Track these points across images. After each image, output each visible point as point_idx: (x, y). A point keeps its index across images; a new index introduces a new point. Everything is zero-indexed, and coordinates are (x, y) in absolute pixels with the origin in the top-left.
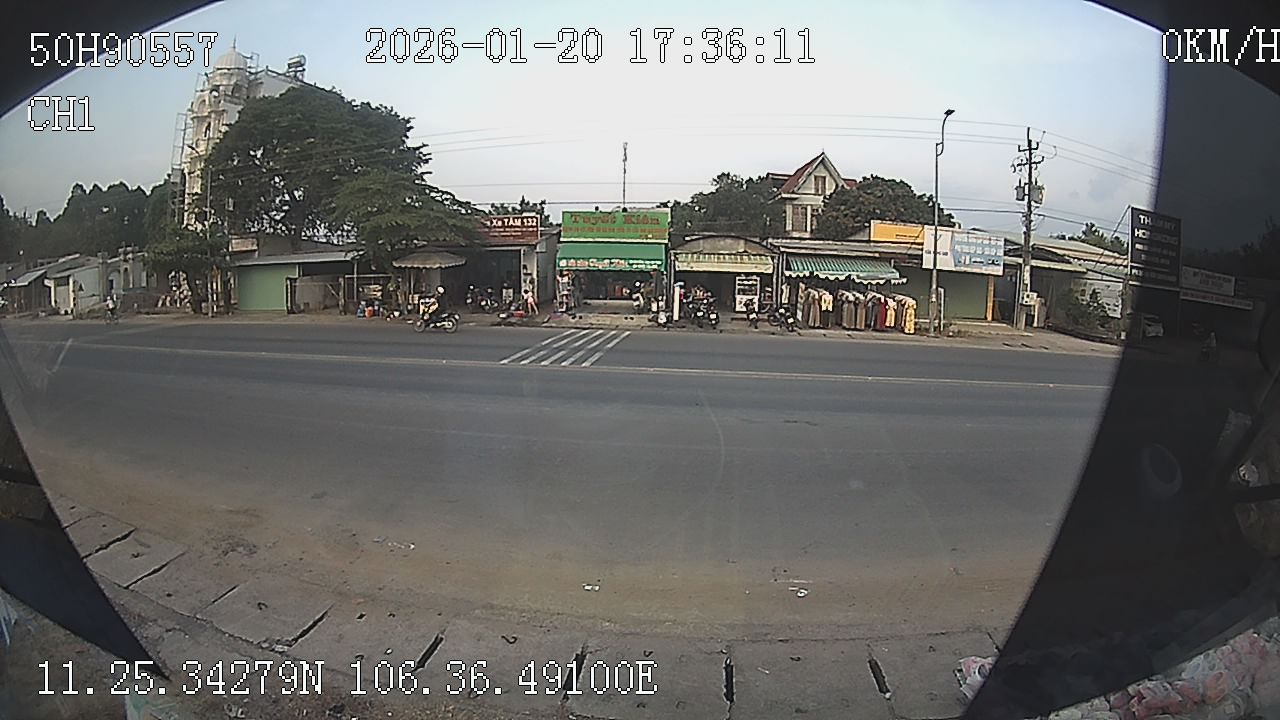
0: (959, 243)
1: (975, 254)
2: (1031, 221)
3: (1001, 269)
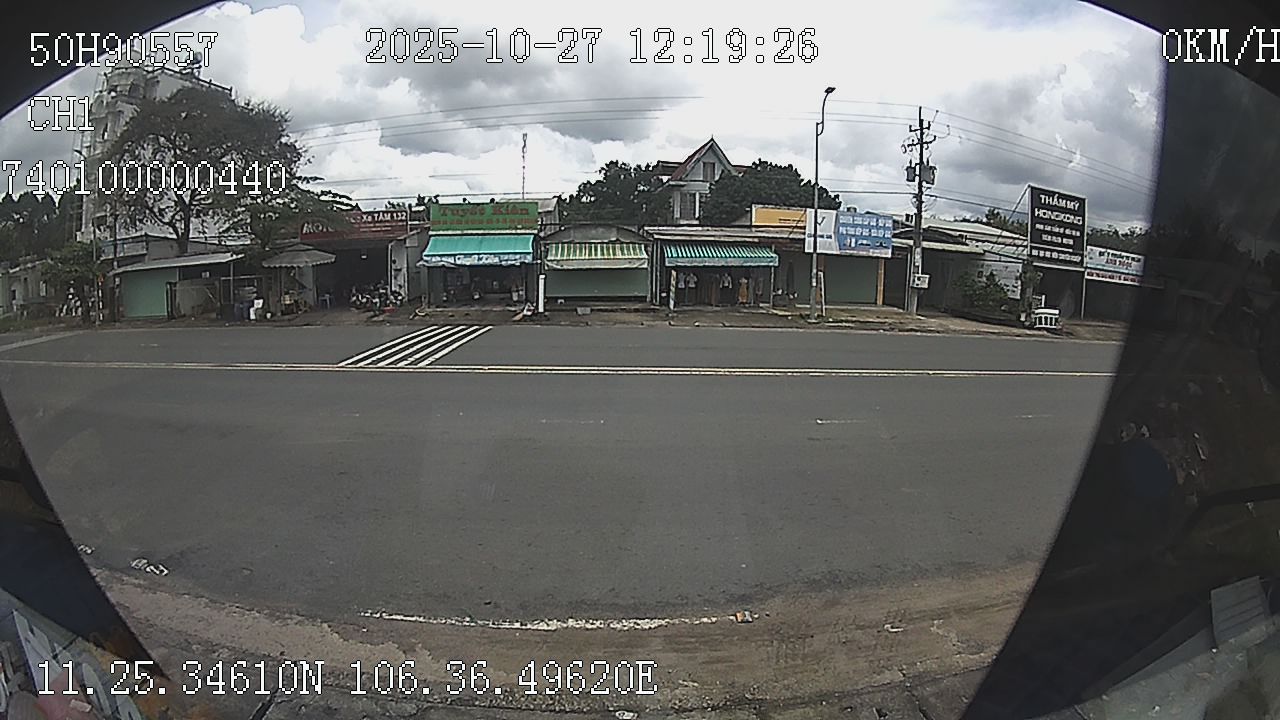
0: (844, 225)
1: (862, 237)
2: (921, 202)
3: (890, 251)
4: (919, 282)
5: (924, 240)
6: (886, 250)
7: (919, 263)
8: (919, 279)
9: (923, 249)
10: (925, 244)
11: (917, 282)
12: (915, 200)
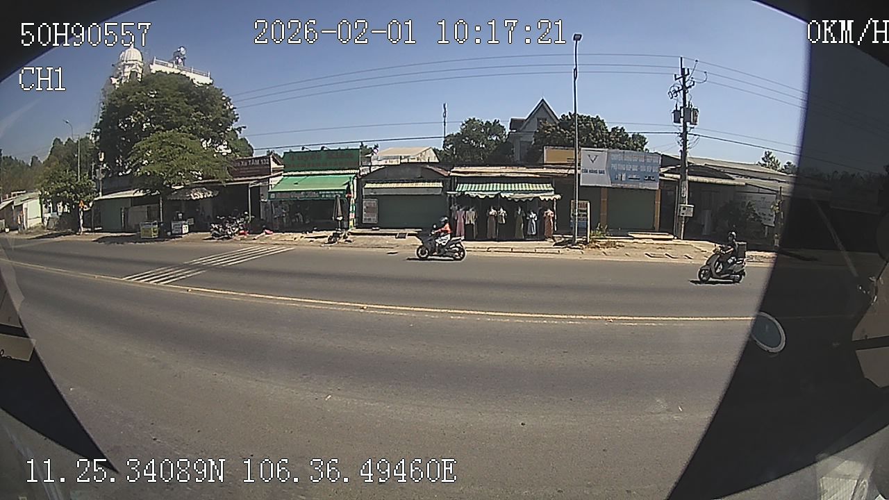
0: (614, 162)
1: (631, 172)
2: (685, 141)
3: (658, 183)
4: (684, 211)
5: (689, 175)
6: (654, 183)
7: (686, 194)
8: (684, 209)
9: (689, 182)
10: (690, 178)
11: (682, 211)
12: (681, 138)
